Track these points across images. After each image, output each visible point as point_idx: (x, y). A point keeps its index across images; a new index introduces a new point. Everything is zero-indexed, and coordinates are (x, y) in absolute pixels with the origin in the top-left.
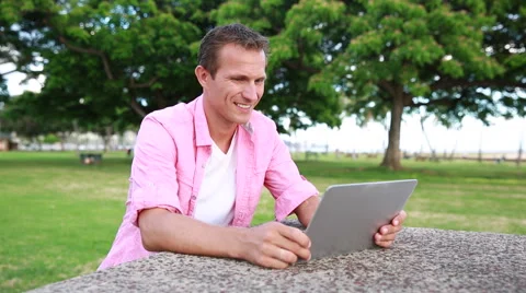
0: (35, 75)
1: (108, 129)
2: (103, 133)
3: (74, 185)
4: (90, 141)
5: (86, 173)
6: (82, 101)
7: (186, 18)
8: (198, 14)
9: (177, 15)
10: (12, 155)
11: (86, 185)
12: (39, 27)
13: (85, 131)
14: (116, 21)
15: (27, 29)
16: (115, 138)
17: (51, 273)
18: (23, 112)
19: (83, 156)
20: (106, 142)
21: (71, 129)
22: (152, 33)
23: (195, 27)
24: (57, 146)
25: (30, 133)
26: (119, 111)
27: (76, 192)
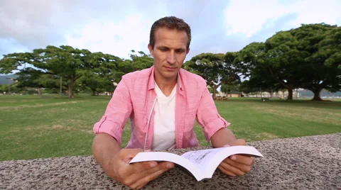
0: (248, 75)
1: (272, 90)
2: (270, 92)
3: (259, 108)
4: (266, 94)
5: (263, 104)
6: (263, 82)
7: (303, 49)
8: (308, 47)
9: (299, 49)
10: (242, 98)
11: (263, 108)
12: (249, 61)
13: (264, 91)
14: (274, 55)
15: (245, 63)
16: (275, 93)
17: (246, 135)
18: (245, 86)
19: (263, 99)
20: (271, 95)
21: (259, 91)
22: (288, 57)
23: (307, 52)
24: (255, 96)
25: (247, 92)
26: (275, 85)
27: (259, 110)
